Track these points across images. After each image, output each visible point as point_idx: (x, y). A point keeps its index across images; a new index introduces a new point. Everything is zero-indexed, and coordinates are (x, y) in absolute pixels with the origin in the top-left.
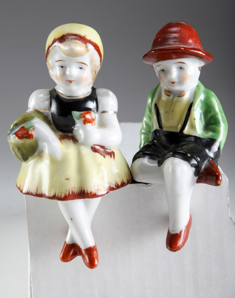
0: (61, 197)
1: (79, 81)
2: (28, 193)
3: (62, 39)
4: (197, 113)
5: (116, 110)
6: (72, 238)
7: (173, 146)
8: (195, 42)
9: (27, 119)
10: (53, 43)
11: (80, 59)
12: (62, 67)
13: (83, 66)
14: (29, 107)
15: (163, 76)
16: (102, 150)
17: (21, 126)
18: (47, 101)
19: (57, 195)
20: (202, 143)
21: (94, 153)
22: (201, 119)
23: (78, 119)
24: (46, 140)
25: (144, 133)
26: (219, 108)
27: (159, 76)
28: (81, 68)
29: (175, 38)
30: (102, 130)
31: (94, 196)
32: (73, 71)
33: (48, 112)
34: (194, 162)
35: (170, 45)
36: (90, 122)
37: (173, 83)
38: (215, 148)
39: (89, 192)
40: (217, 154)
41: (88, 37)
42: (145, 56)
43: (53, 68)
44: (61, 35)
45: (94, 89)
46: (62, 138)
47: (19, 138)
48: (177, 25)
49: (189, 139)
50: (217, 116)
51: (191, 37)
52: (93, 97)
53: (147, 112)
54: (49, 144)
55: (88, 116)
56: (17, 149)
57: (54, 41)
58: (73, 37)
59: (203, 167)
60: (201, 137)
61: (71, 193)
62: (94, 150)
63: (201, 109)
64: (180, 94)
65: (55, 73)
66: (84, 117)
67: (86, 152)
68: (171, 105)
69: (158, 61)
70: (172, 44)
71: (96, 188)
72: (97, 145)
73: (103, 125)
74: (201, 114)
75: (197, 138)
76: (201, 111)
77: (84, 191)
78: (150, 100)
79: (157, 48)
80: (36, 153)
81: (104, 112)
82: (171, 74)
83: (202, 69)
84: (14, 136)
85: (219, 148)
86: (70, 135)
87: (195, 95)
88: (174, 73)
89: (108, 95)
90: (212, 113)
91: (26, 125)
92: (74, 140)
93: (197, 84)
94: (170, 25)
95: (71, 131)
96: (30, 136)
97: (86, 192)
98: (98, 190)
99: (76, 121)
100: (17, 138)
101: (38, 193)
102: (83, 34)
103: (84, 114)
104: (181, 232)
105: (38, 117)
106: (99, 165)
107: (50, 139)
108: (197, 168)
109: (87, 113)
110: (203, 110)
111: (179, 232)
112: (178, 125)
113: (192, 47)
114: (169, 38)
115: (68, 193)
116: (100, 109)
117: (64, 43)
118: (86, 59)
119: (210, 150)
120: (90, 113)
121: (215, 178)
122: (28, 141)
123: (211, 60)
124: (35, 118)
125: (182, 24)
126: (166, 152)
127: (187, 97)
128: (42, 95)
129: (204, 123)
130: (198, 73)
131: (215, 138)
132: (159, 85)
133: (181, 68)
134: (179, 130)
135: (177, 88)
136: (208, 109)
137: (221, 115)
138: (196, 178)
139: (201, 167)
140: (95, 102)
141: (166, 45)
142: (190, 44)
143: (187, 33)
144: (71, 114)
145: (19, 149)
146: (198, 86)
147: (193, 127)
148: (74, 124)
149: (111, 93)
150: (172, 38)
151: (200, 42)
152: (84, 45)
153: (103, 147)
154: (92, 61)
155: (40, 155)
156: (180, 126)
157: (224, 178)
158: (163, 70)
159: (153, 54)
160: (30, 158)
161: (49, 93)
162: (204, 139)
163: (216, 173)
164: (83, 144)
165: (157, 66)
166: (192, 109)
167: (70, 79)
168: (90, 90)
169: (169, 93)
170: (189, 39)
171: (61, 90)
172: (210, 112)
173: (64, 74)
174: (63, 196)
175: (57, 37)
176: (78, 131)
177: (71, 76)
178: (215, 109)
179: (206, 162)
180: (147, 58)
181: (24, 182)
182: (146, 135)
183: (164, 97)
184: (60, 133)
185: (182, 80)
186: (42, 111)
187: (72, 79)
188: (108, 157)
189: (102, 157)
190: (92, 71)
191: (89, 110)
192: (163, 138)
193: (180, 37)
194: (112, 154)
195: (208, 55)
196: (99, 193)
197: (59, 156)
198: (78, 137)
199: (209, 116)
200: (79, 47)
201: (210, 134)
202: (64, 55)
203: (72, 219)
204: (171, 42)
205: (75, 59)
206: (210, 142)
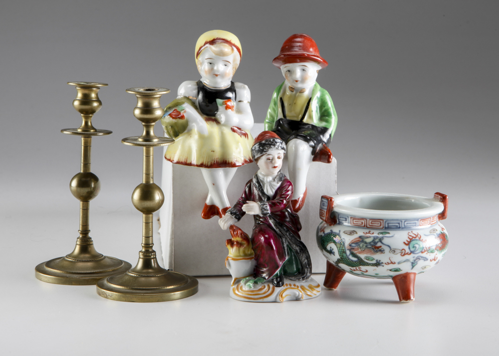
0: (208, 165)
1: (223, 76)
2: (178, 163)
3: (212, 42)
4: (314, 106)
5: (250, 101)
6: (211, 200)
7: (294, 132)
8: (315, 51)
9: (178, 104)
10: (205, 45)
11: (226, 58)
12: (211, 63)
13: (227, 63)
14: (178, 94)
15: (288, 75)
16: (239, 131)
17: (174, 109)
18: (195, 90)
19: (204, 164)
20: (317, 130)
21: (233, 133)
22: (317, 111)
23: (221, 105)
24: (195, 121)
25: (268, 122)
26: (331, 104)
27: (286, 75)
28: (226, 65)
29: (300, 46)
30: (239, 115)
31: (234, 165)
32: (220, 67)
33: (195, 98)
34: (312, 143)
35: (296, 51)
36: (230, 108)
37: (297, 81)
38: (327, 136)
39: (230, 162)
40: (329, 140)
41: (233, 42)
42: (275, 59)
43: (202, 64)
44: (212, 39)
45: (232, 83)
46: (207, 120)
47: (173, 118)
48: (301, 36)
49: (307, 127)
50: (329, 110)
51: (312, 46)
52: (232, 89)
53: (272, 104)
54: (197, 124)
55: (229, 103)
56: (170, 127)
57: (206, 43)
58: (221, 41)
59: (318, 148)
60: (317, 125)
61: (215, 162)
62: (233, 130)
63: (318, 103)
64: (301, 91)
65: (203, 68)
66: (226, 104)
67: (227, 131)
68: (294, 99)
69: (285, 64)
70: (297, 51)
71: (236, 160)
72: (236, 127)
73: (239, 111)
74: (317, 107)
75: (314, 127)
76: (317, 105)
77: (226, 161)
78: (275, 95)
79: (286, 53)
80: (186, 131)
81: (240, 101)
82: (296, 74)
83: (320, 72)
84: (169, 116)
85: (330, 135)
86: (213, 118)
87: (313, 92)
88: (298, 73)
89: (244, 88)
90: (326, 108)
91: (178, 109)
92: (217, 122)
93: (314, 84)
94: (295, 36)
95: (214, 115)
96: (183, 117)
97: (227, 162)
98: (237, 161)
99: (220, 107)
100: (171, 119)
101: (188, 162)
102: (229, 39)
103: (226, 101)
104: (299, 199)
105: (188, 103)
106: (237, 142)
107: (198, 120)
108: (314, 148)
109: (228, 101)
110: (319, 104)
111: (297, 199)
112: (299, 115)
113: (313, 54)
114: (294, 46)
115: (213, 162)
116: (238, 99)
117: (215, 45)
118: (230, 58)
119: (323, 136)
120: (230, 101)
121: (327, 156)
122: (181, 121)
123: (326, 65)
124: (186, 103)
125: (305, 36)
126: (288, 136)
127: (306, 93)
128: (190, 86)
129: (319, 115)
130: (316, 75)
131: (327, 127)
132: (283, 83)
133: (304, 70)
134: (299, 119)
135: (299, 85)
136: (323, 105)
137: (333, 109)
138: (313, 156)
139: (317, 148)
140: (234, 93)
141: (293, 51)
142: (311, 52)
143: (309, 44)
144: (216, 101)
145: (172, 127)
146: (315, 85)
147: (311, 117)
148: (217, 109)
149: (246, 87)
150: (297, 46)
151: (318, 51)
152: (230, 47)
153: (240, 129)
154: (234, 60)
155: (190, 132)
156: (300, 116)
157: (334, 160)
158: (289, 71)
159: (282, 58)
160: (180, 135)
161: (196, 84)
162: (319, 127)
163: (328, 153)
164: (225, 125)
165: (284, 68)
166: (311, 103)
167: (217, 73)
168: (230, 83)
169: (292, 89)
170: (310, 47)
171: (207, 82)
172: (324, 107)
173: (212, 69)
174: (209, 164)
175: (209, 40)
176: (220, 115)
177: (218, 71)
178: (328, 105)
179: (320, 145)
180: (277, 60)
181: (175, 154)
182: (269, 124)
183: (288, 93)
184: (205, 116)
185: (303, 80)
186: (191, 98)
187: (218, 74)
188: (243, 137)
189: (239, 136)
190: (233, 68)
191: (229, 99)
192: (286, 126)
193: (303, 46)
194: (246, 135)
195: (324, 61)
196: (237, 164)
197: (206, 133)
198: (220, 120)
199: (323, 110)
200: (226, 48)
201: (323, 124)
202: (214, 55)
203: (214, 184)
204: (296, 49)
205: (221, 57)
206: (324, 130)
